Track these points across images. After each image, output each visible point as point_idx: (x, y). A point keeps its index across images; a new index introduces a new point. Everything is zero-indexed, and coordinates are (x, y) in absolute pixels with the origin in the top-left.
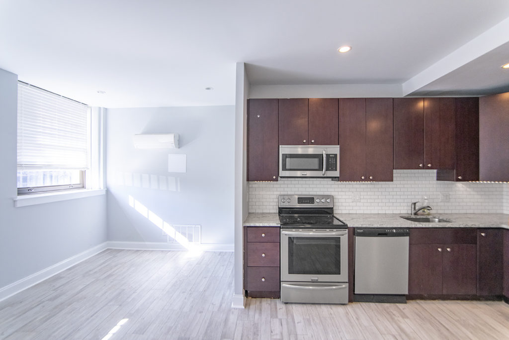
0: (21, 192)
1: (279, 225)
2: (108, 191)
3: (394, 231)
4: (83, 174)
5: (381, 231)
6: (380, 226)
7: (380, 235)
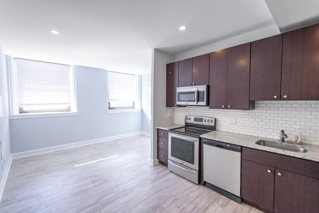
0: (110, 108)
1: (168, 130)
2: (142, 110)
3: (228, 146)
4: (134, 103)
5: (219, 144)
6: (219, 141)
7: (218, 146)
